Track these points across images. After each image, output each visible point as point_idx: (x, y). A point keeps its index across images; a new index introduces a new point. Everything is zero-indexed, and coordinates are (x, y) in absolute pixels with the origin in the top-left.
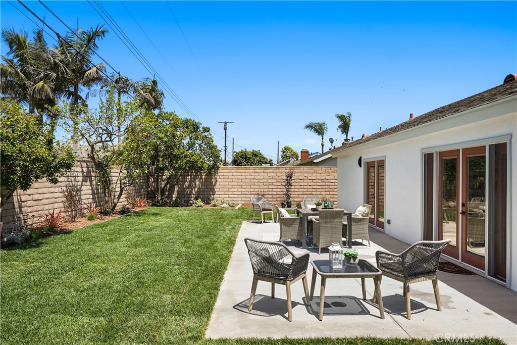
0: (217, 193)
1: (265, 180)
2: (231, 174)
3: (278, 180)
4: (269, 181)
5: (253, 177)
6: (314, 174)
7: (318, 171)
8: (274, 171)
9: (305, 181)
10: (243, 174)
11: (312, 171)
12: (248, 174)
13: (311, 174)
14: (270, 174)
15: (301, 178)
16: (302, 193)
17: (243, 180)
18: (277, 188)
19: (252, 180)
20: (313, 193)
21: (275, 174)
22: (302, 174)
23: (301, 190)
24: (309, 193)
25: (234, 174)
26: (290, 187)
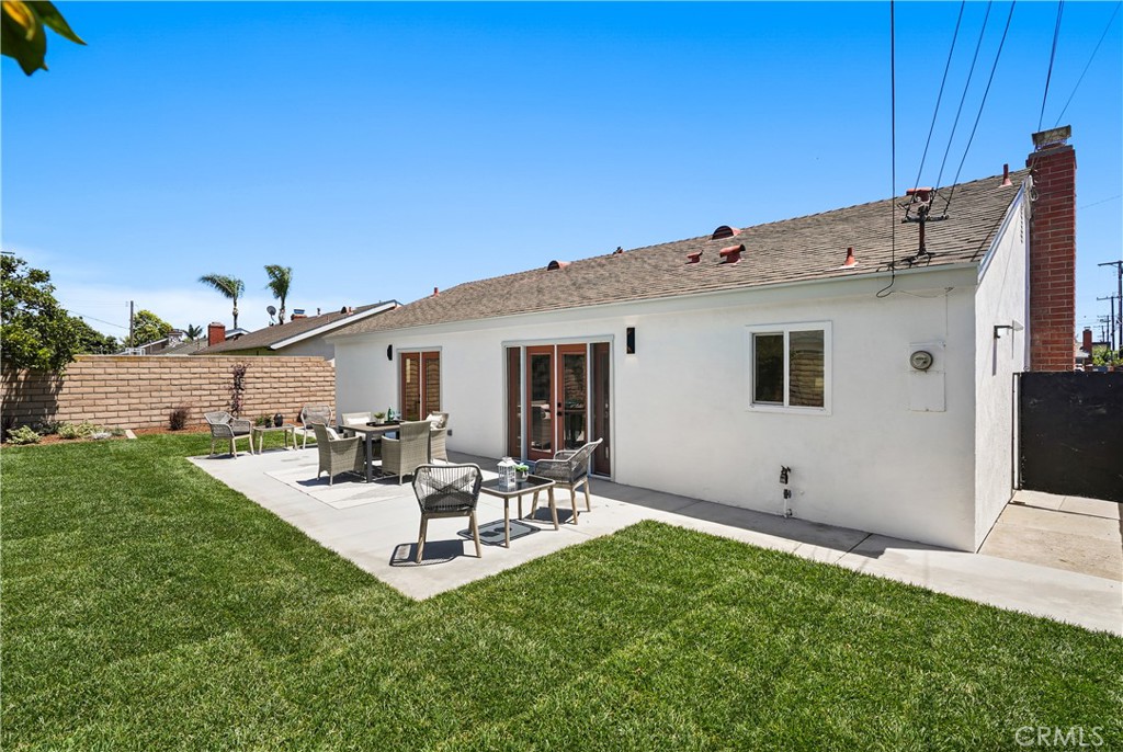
1: (185, 382)
2: (101, 371)
3: (212, 381)
4: (194, 382)
5: (158, 376)
6: (281, 369)
7: (289, 364)
8: (203, 364)
9: (265, 380)
10: (131, 370)
11: (278, 364)
12: (146, 371)
13: (276, 369)
14: (193, 370)
15: (257, 375)
16: (260, 401)
17: (131, 383)
18: (211, 394)
19: (153, 382)
20: (281, 400)
21: (206, 370)
22: (260, 369)
23: (258, 396)
24: (273, 400)
25: (109, 371)
26: (240, 391)
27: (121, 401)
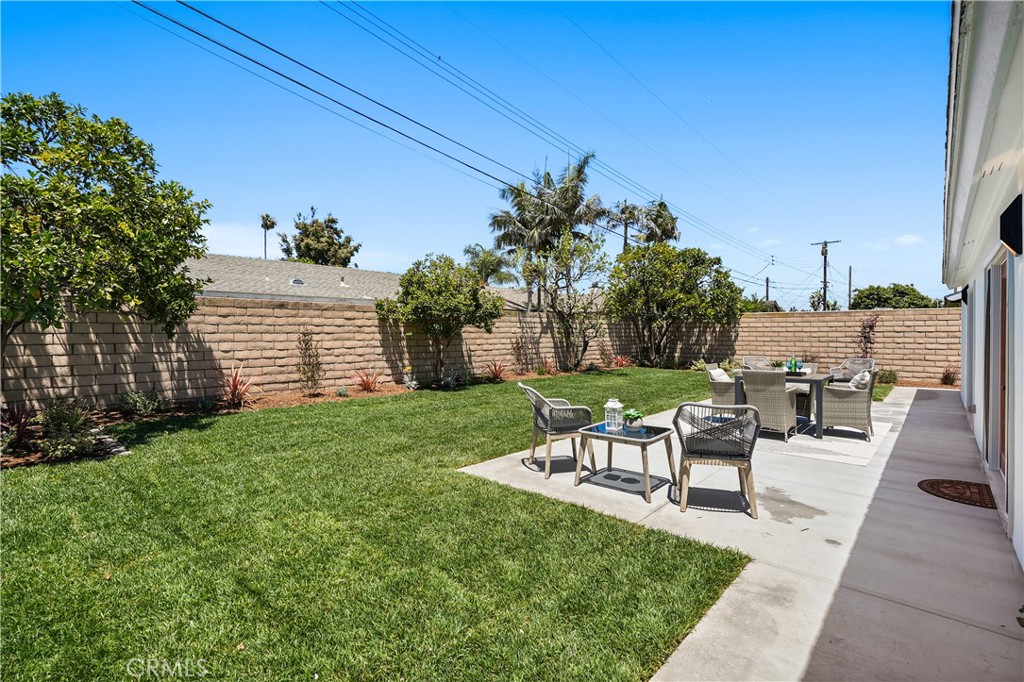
0: (737, 352)
1: (822, 334)
2: (761, 325)
3: (848, 334)
4: (830, 334)
5: (800, 329)
6: (928, 323)
7: (939, 317)
8: (839, 318)
9: (907, 334)
10: (781, 324)
11: (925, 317)
12: (791, 325)
13: (922, 323)
14: (830, 324)
15: (897, 329)
16: (901, 357)
17: (781, 334)
18: (846, 347)
19: (797, 334)
20: (927, 357)
21: (842, 324)
22: (901, 323)
23: (898, 351)
24: (917, 356)
25: (766, 325)
26: (869, 345)
27: (774, 348)
